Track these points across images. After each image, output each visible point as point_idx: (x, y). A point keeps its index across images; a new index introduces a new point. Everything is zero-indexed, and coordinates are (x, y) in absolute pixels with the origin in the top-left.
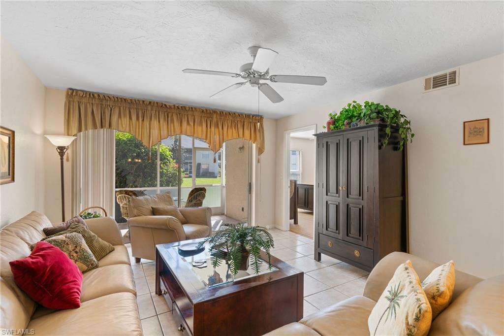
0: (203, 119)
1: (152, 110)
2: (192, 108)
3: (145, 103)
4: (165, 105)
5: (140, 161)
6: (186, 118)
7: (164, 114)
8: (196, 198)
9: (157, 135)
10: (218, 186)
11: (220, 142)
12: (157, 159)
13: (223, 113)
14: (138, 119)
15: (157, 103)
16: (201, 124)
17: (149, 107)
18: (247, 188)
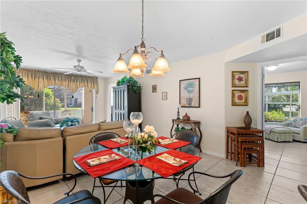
0: (66, 78)
1: (39, 74)
2: (61, 73)
3: (36, 71)
4: (46, 72)
5: (32, 97)
6: (58, 78)
7: (46, 76)
8: (65, 115)
9: (42, 86)
10: (80, 110)
11: (75, 89)
12: (43, 96)
13: (77, 75)
14: (32, 78)
15: (42, 71)
16: (65, 80)
17: (38, 73)
18: (91, 110)
